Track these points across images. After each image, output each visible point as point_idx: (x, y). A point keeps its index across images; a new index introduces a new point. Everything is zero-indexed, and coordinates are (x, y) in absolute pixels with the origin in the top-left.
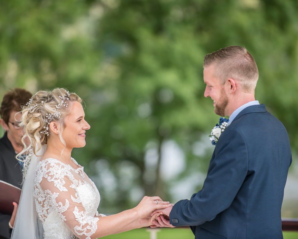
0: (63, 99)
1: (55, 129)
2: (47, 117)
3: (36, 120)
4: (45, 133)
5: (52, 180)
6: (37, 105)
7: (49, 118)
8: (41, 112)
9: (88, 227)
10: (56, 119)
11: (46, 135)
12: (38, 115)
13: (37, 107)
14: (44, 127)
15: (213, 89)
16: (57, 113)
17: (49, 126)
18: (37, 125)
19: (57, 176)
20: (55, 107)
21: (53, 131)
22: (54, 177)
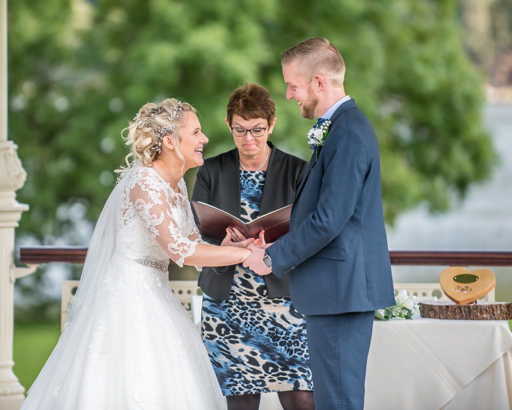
0: (175, 110)
1: (170, 145)
2: (159, 131)
3: (147, 135)
4: (156, 149)
5: (147, 190)
6: (146, 119)
7: (161, 132)
8: (152, 126)
9: (186, 248)
10: (170, 132)
11: (158, 152)
12: (148, 130)
13: (146, 122)
14: (156, 143)
15: (297, 89)
16: (170, 126)
17: (162, 141)
18: (148, 141)
19: (153, 187)
20: (168, 119)
21: (166, 147)
22: (150, 187)
